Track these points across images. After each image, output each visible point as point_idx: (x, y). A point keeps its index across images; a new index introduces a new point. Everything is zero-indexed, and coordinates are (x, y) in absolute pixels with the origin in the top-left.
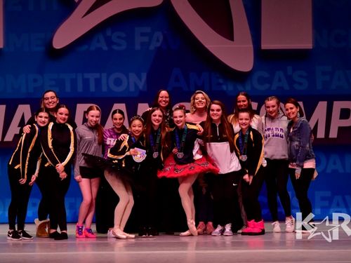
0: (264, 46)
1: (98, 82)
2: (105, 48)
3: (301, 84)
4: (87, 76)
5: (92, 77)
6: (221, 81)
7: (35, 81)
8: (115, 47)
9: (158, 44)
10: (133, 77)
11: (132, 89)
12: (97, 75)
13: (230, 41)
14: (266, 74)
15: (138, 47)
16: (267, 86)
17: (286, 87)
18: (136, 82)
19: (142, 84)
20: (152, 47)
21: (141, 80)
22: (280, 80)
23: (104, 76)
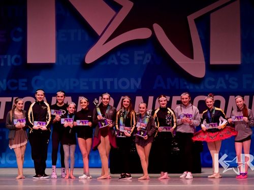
0: (212, 63)
1: (112, 83)
2: (116, 63)
3: (234, 85)
4: (105, 80)
5: (108, 80)
6: (186, 83)
7: (75, 82)
8: (122, 63)
9: (149, 61)
10: (133, 80)
11: (132, 88)
12: (111, 79)
13: (191, 60)
14: (213, 80)
15: (136, 63)
16: (213, 86)
17: (225, 87)
18: (135, 83)
19: (138, 85)
20: (144, 63)
21: (137, 82)
22: (221, 83)
23: (116, 80)
